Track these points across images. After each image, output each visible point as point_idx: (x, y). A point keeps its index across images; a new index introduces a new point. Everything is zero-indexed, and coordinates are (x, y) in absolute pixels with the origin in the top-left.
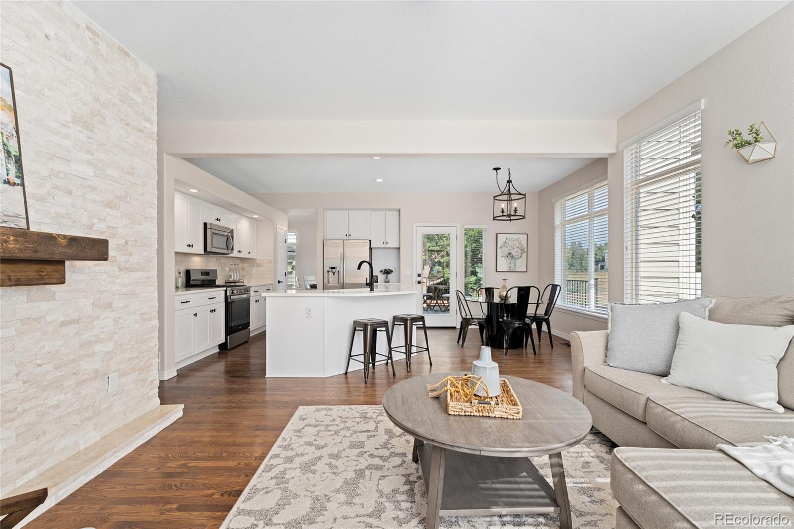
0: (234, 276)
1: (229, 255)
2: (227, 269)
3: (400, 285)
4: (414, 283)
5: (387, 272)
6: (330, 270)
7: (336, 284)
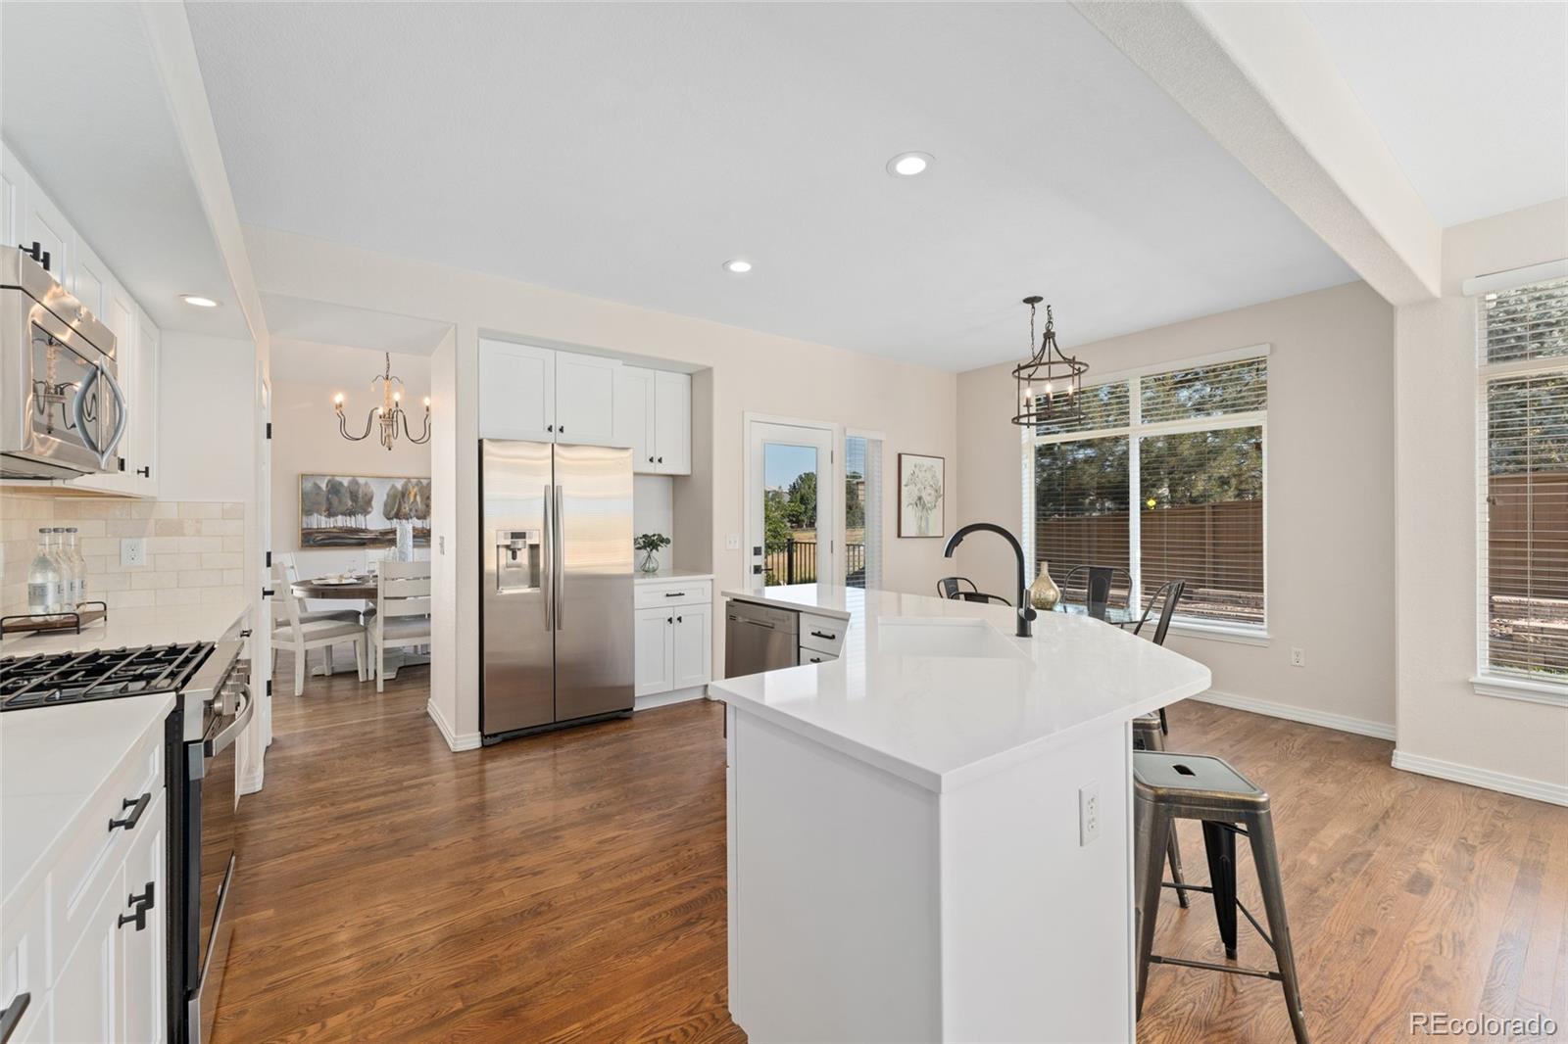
3: (712, 580)
4: (747, 571)
5: (649, 543)
6: (508, 542)
7: (526, 590)
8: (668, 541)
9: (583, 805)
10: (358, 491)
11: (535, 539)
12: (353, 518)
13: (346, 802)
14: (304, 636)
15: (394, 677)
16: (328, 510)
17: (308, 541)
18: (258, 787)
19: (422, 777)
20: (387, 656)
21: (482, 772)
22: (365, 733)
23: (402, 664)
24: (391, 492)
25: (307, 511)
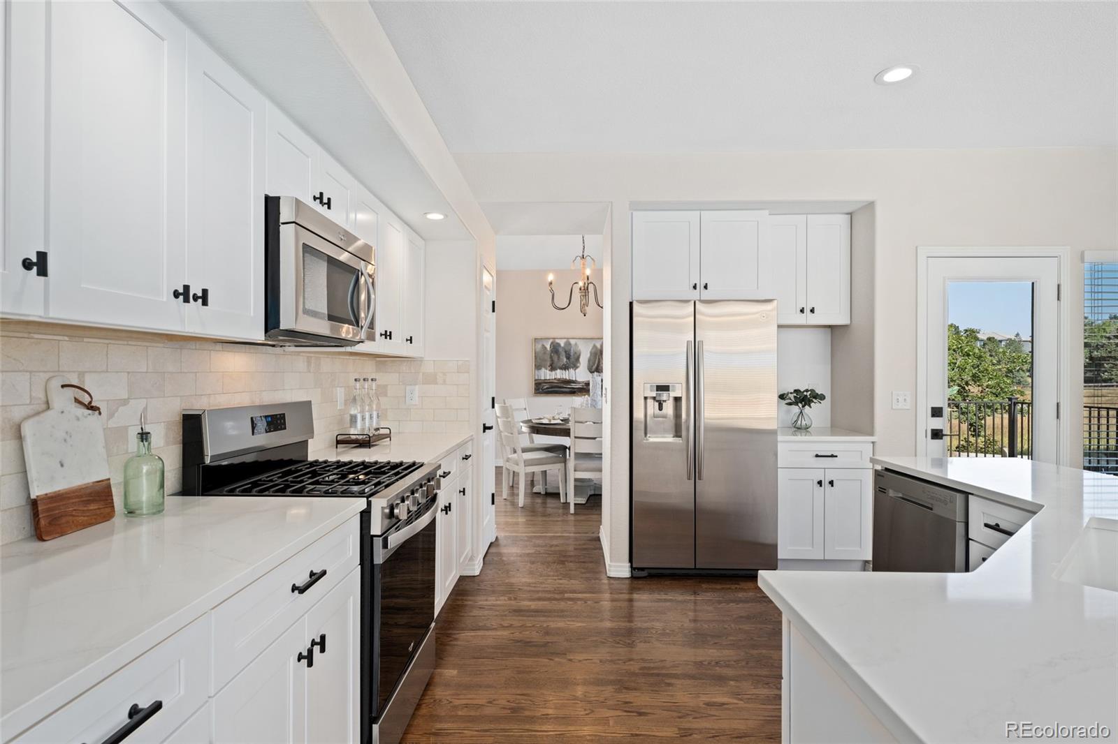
0: (363, 419)
1: (359, 348)
2: (340, 393)
3: (873, 443)
4: (921, 434)
5: (804, 399)
6: (654, 394)
7: (669, 439)
8: (822, 397)
9: (701, 659)
10: (570, 350)
11: (678, 391)
12: (567, 371)
13: (523, 600)
14: (524, 462)
15: (584, 502)
16: (551, 365)
17: (538, 389)
18: (477, 573)
19: (579, 593)
20: (578, 484)
21: (631, 600)
22: (551, 546)
23: (592, 493)
24: (593, 350)
25: (538, 367)
